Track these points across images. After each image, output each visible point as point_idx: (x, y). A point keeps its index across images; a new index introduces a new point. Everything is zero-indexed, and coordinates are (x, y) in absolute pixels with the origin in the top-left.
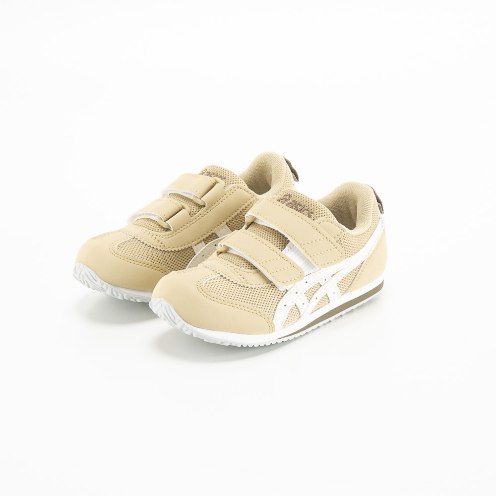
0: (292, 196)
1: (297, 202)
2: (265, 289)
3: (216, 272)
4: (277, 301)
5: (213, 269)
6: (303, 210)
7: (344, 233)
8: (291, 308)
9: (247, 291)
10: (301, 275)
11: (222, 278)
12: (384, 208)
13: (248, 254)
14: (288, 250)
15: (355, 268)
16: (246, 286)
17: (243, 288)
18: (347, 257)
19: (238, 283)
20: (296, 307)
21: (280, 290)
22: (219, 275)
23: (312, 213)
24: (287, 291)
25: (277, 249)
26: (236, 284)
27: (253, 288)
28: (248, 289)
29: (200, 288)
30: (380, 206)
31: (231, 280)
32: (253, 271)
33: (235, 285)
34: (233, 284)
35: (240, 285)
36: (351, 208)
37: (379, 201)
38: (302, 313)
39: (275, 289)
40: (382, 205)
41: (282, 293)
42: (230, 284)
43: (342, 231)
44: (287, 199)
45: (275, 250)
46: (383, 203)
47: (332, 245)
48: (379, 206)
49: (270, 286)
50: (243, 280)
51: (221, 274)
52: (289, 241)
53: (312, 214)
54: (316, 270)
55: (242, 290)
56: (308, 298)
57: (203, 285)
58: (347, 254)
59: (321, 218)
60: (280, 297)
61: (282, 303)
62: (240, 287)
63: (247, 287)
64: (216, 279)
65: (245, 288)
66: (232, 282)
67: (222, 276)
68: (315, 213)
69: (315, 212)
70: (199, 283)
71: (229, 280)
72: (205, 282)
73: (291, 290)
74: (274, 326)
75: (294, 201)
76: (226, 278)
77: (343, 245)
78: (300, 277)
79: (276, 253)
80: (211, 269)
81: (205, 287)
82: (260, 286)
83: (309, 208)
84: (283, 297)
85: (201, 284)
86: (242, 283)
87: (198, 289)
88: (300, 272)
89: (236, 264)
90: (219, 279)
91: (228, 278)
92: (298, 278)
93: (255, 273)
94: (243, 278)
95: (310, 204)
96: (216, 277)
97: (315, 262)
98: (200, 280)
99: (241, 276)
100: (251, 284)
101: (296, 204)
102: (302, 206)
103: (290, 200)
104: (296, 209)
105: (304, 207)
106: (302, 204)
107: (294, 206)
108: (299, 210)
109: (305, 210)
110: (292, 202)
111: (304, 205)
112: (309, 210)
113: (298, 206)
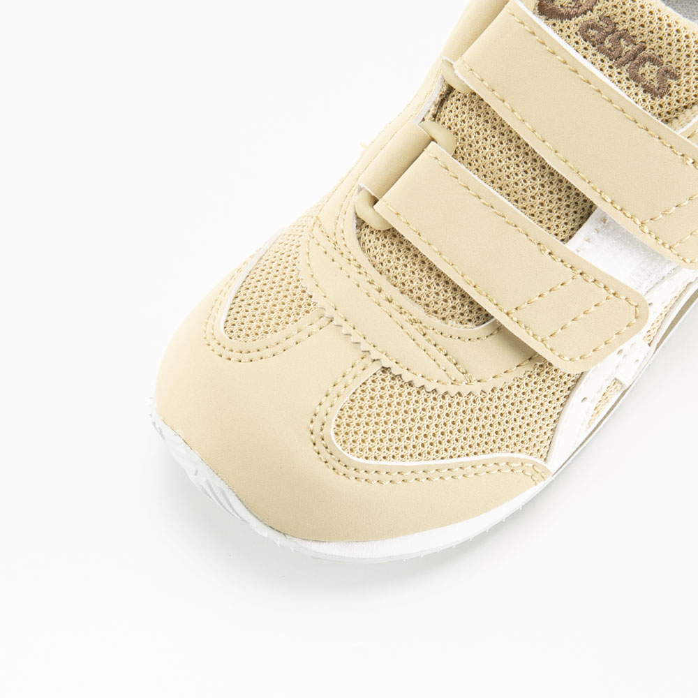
1: (620, 27)
2: (524, 381)
3: (367, 352)
4: (562, 401)
6: (639, 60)
9: (470, 406)
10: (638, 316)
11: (388, 376)
14: (597, 231)
16: (465, 393)
17: (456, 400)
19: (441, 389)
22: (377, 367)
23: (676, 77)
26: (435, 391)
27: (489, 390)
28: (472, 398)
29: (320, 447)
32: (482, 329)
33: (432, 396)
34: (423, 395)
35: (446, 393)
42: (414, 397)
49: (540, 363)
50: (454, 372)
51: (385, 361)
53: (673, 82)
55: (454, 409)
57: (330, 431)
60: (569, 385)
61: (575, 398)
62: (447, 400)
63: (469, 394)
64: (370, 385)
65: (463, 399)
66: (422, 387)
67: (386, 369)
68: (683, 79)
69: (683, 72)
70: (317, 422)
71: (411, 383)
72: (336, 412)
75: (607, 18)
76: (399, 376)
78: (634, 321)
79: (561, 263)
80: (349, 336)
81: (336, 434)
82: (509, 379)
83: (661, 56)
84: (579, 381)
85: (323, 425)
86: (452, 384)
87: (315, 448)
88: (636, 306)
89: (427, 305)
90: (378, 386)
91: (407, 377)
92: (628, 326)
93: (491, 334)
94: (455, 364)
95: (665, 42)
96: (367, 375)
97: (683, 260)
98: (320, 404)
99: (446, 355)
100: (479, 381)
101: (613, 32)
102: (635, 44)
103: (592, 11)
104: (615, 53)
105: (644, 48)
106: (634, 36)
107: (607, 40)
108: (622, 59)
109: (648, 64)
110: (601, 23)
111: (642, 42)
112: (662, 65)
113: (622, 40)
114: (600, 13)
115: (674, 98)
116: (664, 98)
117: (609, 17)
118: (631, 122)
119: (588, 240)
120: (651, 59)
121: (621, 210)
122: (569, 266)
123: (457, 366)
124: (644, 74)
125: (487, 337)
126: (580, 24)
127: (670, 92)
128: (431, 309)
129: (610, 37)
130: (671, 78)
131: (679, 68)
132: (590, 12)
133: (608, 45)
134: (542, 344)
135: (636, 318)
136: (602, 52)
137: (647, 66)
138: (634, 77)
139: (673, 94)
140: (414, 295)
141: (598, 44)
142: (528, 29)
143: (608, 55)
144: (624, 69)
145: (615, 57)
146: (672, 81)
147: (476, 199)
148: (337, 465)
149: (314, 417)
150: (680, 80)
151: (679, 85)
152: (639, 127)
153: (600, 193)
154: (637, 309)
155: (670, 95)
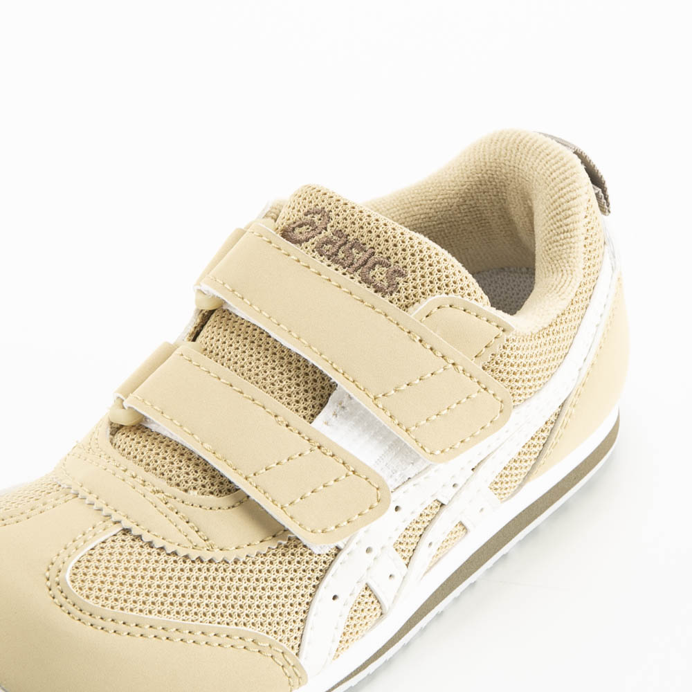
0: (332, 214)
1: (351, 238)
2: (269, 558)
3: (109, 516)
4: (310, 590)
5: (98, 504)
6: (369, 264)
7: (505, 336)
8: (352, 601)
9: (212, 574)
10: (380, 499)
11: (129, 538)
12: (610, 199)
13: (206, 445)
14: (335, 415)
15: (541, 424)
16: (206, 559)
17: (197, 565)
18: (517, 403)
19: (182, 552)
20: (368, 593)
21: (316, 551)
22: (117, 529)
23: (403, 275)
24: (338, 549)
25: (297, 420)
26: (175, 553)
27: (231, 561)
28: (214, 566)
29: (55, 591)
30: (601, 194)
31: (158, 543)
32: (224, 501)
33: (173, 558)
34: (163, 557)
35: (187, 557)
36: (517, 212)
37: (596, 180)
38: (386, 603)
39: (300, 550)
40: (604, 191)
41: (322, 559)
42: (154, 557)
43: (499, 331)
44: (317, 223)
45: (292, 423)
46: (607, 185)
47: (472, 384)
48: (597, 195)
49: (285, 543)
50: (196, 538)
51: (126, 524)
52: (333, 386)
53: (401, 280)
54: (426, 465)
55: (195, 574)
56: (405, 554)
57: (68, 576)
58: (517, 398)
59: (430, 299)
60: (317, 574)
61: (324, 592)
62: (188, 565)
63: (211, 561)
64: (109, 544)
65: (205, 566)
66: (162, 548)
67: (126, 531)
68: (410, 276)
69: (409, 270)
70: (54, 569)
71: (151, 545)
72: (73, 563)
73: (353, 546)
74: (303, 671)
75: (339, 233)
76: (139, 537)
77: (504, 375)
78: (376, 504)
79: (298, 435)
80: (91, 506)
81: (73, 581)
82: (253, 551)
83: (389, 258)
84: (328, 571)
85: (60, 572)
86: (193, 548)
87: (51, 592)
88: (378, 489)
89: (170, 479)
90: (118, 544)
91: (147, 537)
92: (370, 508)
93: (233, 507)
94: (197, 532)
95: (391, 243)
96: (108, 535)
97: (422, 447)
98: (58, 555)
99: (188, 522)
100: (221, 550)
101: (345, 244)
102: (365, 251)
103: (326, 230)
104: (348, 262)
105: (374, 253)
106: (364, 244)
107: (340, 251)
108: (356, 265)
109: (377, 266)
110: (334, 237)
111: (371, 248)
112: (390, 266)
113: (353, 249)
114: (333, 229)
115: (403, 294)
116: (394, 295)
117: (341, 231)
118: (359, 302)
119: (327, 423)
120: (380, 263)
121: (354, 382)
122: (307, 438)
123: (199, 533)
124: (374, 276)
125: (229, 508)
126: (316, 243)
127: (399, 289)
128: (173, 482)
129: (343, 248)
130: (398, 276)
131: (406, 267)
132: (324, 231)
133: (341, 255)
134: (282, 511)
135: (379, 501)
136: (336, 262)
137: (376, 269)
138: (365, 280)
139: (401, 290)
140: (158, 472)
141: (332, 257)
142: (266, 239)
143: (341, 264)
144: (357, 274)
145: (348, 265)
146: (400, 278)
147: (216, 380)
148: (72, 609)
149: (50, 566)
150: (407, 277)
151: (406, 282)
152: (367, 306)
153: (332, 364)
154: (379, 492)
155: (399, 292)
